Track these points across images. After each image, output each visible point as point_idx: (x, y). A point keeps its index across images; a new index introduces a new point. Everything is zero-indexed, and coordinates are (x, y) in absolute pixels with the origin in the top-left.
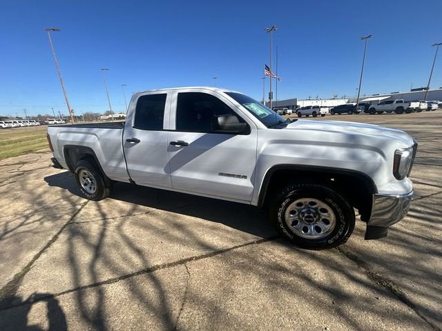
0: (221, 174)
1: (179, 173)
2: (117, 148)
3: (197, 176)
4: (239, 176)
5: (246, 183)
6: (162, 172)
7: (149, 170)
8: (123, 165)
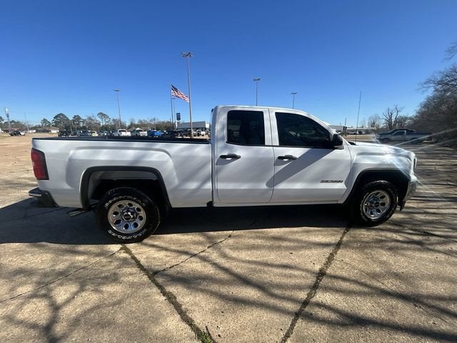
0: (322, 182)
1: (283, 186)
2: (204, 165)
3: (298, 186)
4: (336, 182)
5: (341, 186)
6: (264, 186)
7: (245, 186)
8: (209, 185)
